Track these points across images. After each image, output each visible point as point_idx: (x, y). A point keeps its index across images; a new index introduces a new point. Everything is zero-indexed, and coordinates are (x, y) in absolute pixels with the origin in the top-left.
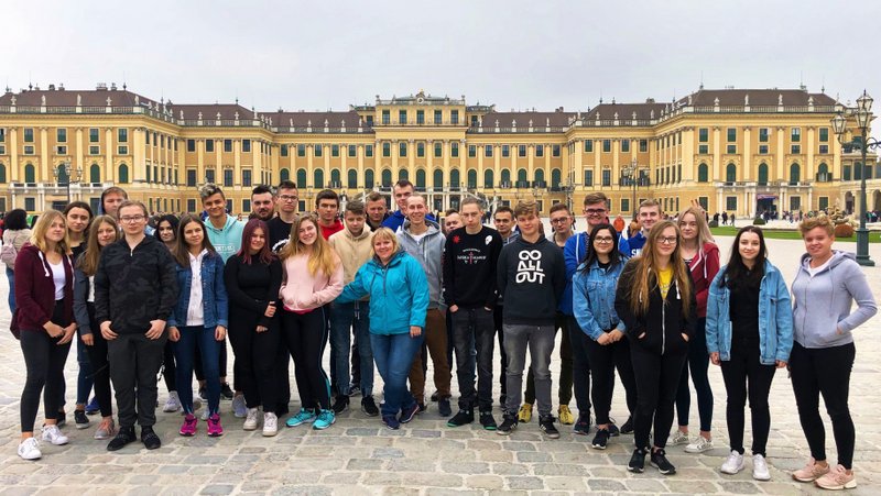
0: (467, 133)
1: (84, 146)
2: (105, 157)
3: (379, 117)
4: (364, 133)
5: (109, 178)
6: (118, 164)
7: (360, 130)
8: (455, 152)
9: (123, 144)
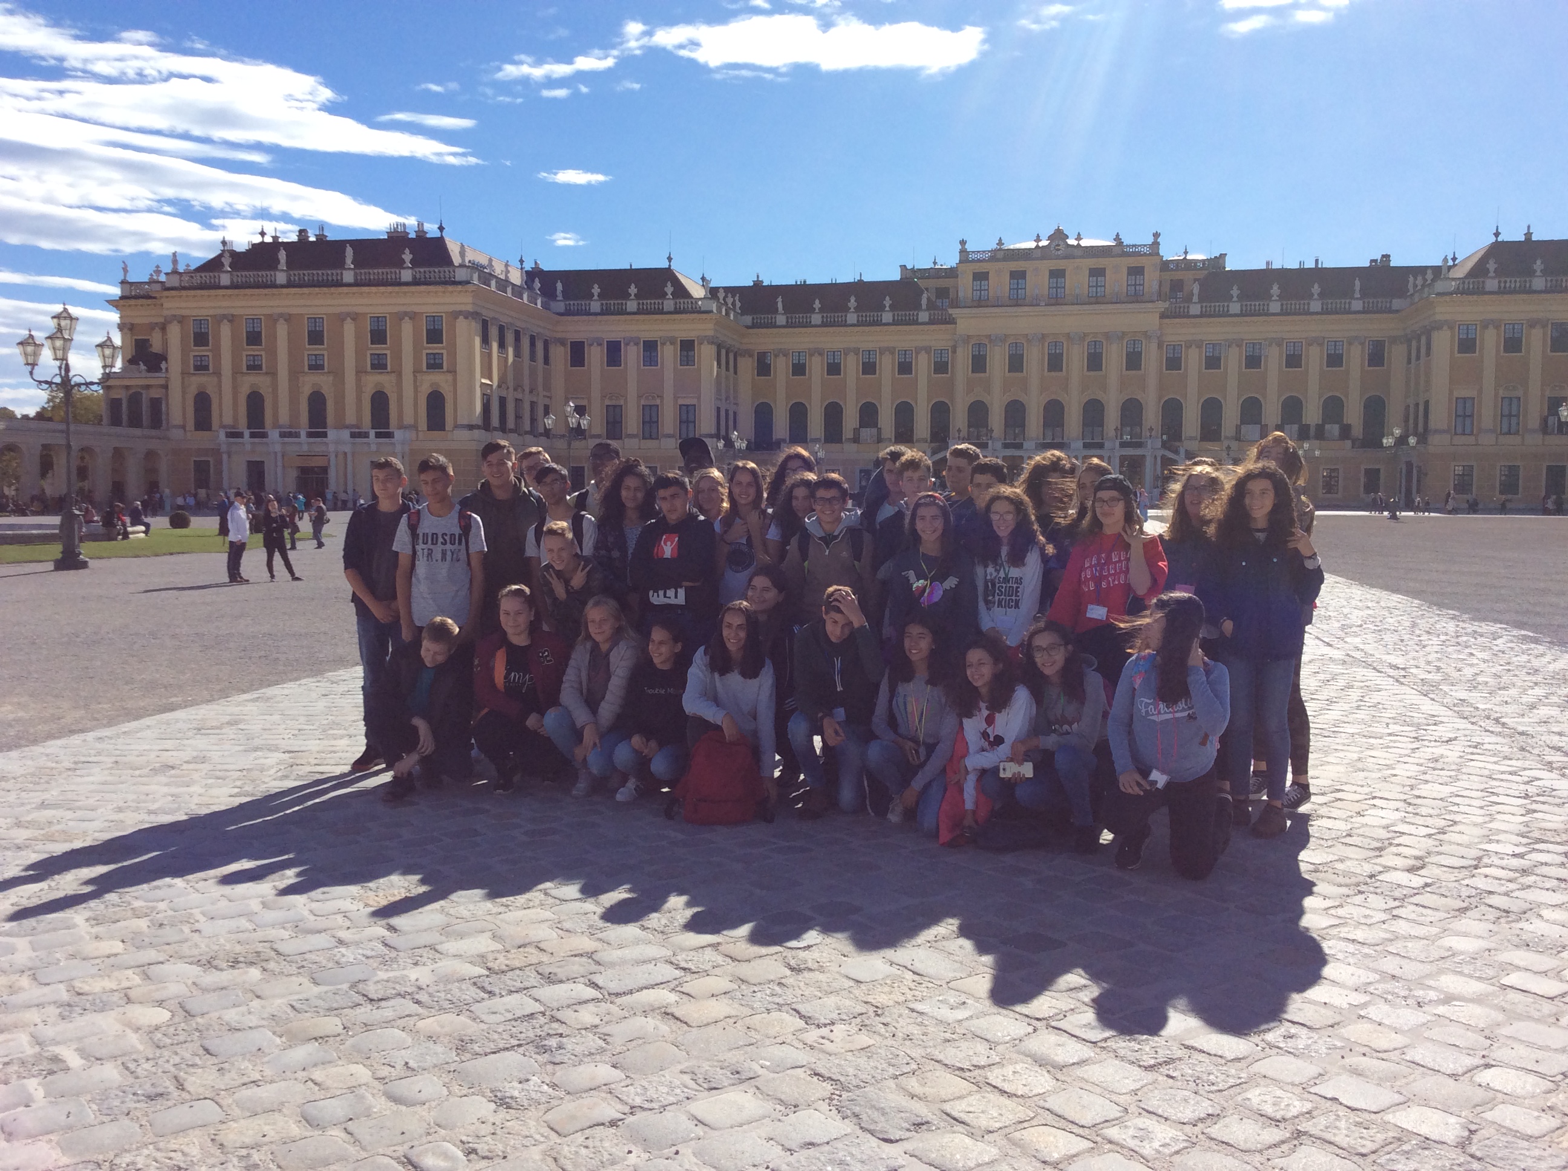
0: (1163, 316)
1: (359, 353)
2: (399, 374)
3: (965, 287)
4: (931, 322)
5: (408, 419)
6: (425, 390)
7: (924, 316)
8: (1134, 361)
9: (435, 348)
